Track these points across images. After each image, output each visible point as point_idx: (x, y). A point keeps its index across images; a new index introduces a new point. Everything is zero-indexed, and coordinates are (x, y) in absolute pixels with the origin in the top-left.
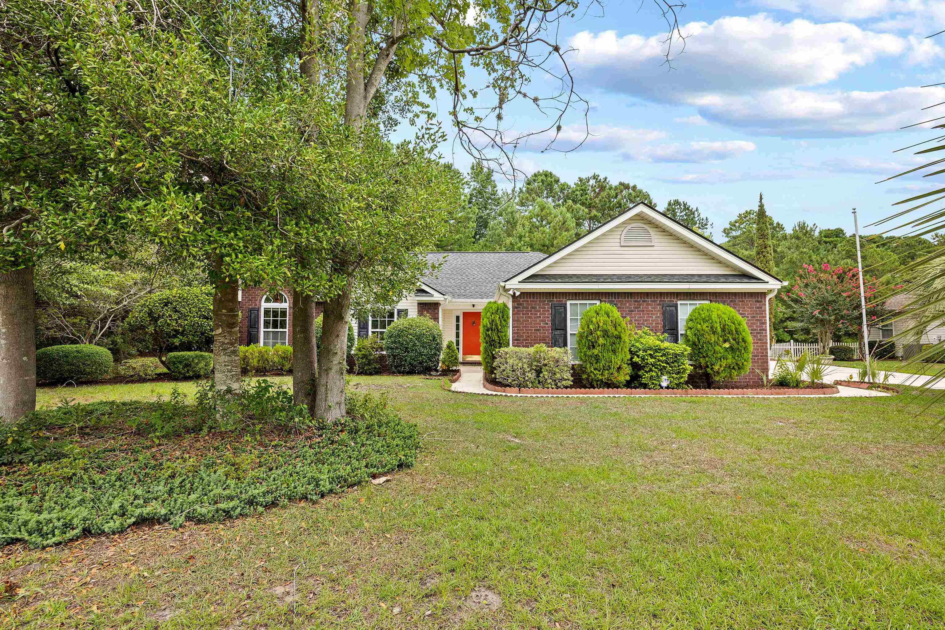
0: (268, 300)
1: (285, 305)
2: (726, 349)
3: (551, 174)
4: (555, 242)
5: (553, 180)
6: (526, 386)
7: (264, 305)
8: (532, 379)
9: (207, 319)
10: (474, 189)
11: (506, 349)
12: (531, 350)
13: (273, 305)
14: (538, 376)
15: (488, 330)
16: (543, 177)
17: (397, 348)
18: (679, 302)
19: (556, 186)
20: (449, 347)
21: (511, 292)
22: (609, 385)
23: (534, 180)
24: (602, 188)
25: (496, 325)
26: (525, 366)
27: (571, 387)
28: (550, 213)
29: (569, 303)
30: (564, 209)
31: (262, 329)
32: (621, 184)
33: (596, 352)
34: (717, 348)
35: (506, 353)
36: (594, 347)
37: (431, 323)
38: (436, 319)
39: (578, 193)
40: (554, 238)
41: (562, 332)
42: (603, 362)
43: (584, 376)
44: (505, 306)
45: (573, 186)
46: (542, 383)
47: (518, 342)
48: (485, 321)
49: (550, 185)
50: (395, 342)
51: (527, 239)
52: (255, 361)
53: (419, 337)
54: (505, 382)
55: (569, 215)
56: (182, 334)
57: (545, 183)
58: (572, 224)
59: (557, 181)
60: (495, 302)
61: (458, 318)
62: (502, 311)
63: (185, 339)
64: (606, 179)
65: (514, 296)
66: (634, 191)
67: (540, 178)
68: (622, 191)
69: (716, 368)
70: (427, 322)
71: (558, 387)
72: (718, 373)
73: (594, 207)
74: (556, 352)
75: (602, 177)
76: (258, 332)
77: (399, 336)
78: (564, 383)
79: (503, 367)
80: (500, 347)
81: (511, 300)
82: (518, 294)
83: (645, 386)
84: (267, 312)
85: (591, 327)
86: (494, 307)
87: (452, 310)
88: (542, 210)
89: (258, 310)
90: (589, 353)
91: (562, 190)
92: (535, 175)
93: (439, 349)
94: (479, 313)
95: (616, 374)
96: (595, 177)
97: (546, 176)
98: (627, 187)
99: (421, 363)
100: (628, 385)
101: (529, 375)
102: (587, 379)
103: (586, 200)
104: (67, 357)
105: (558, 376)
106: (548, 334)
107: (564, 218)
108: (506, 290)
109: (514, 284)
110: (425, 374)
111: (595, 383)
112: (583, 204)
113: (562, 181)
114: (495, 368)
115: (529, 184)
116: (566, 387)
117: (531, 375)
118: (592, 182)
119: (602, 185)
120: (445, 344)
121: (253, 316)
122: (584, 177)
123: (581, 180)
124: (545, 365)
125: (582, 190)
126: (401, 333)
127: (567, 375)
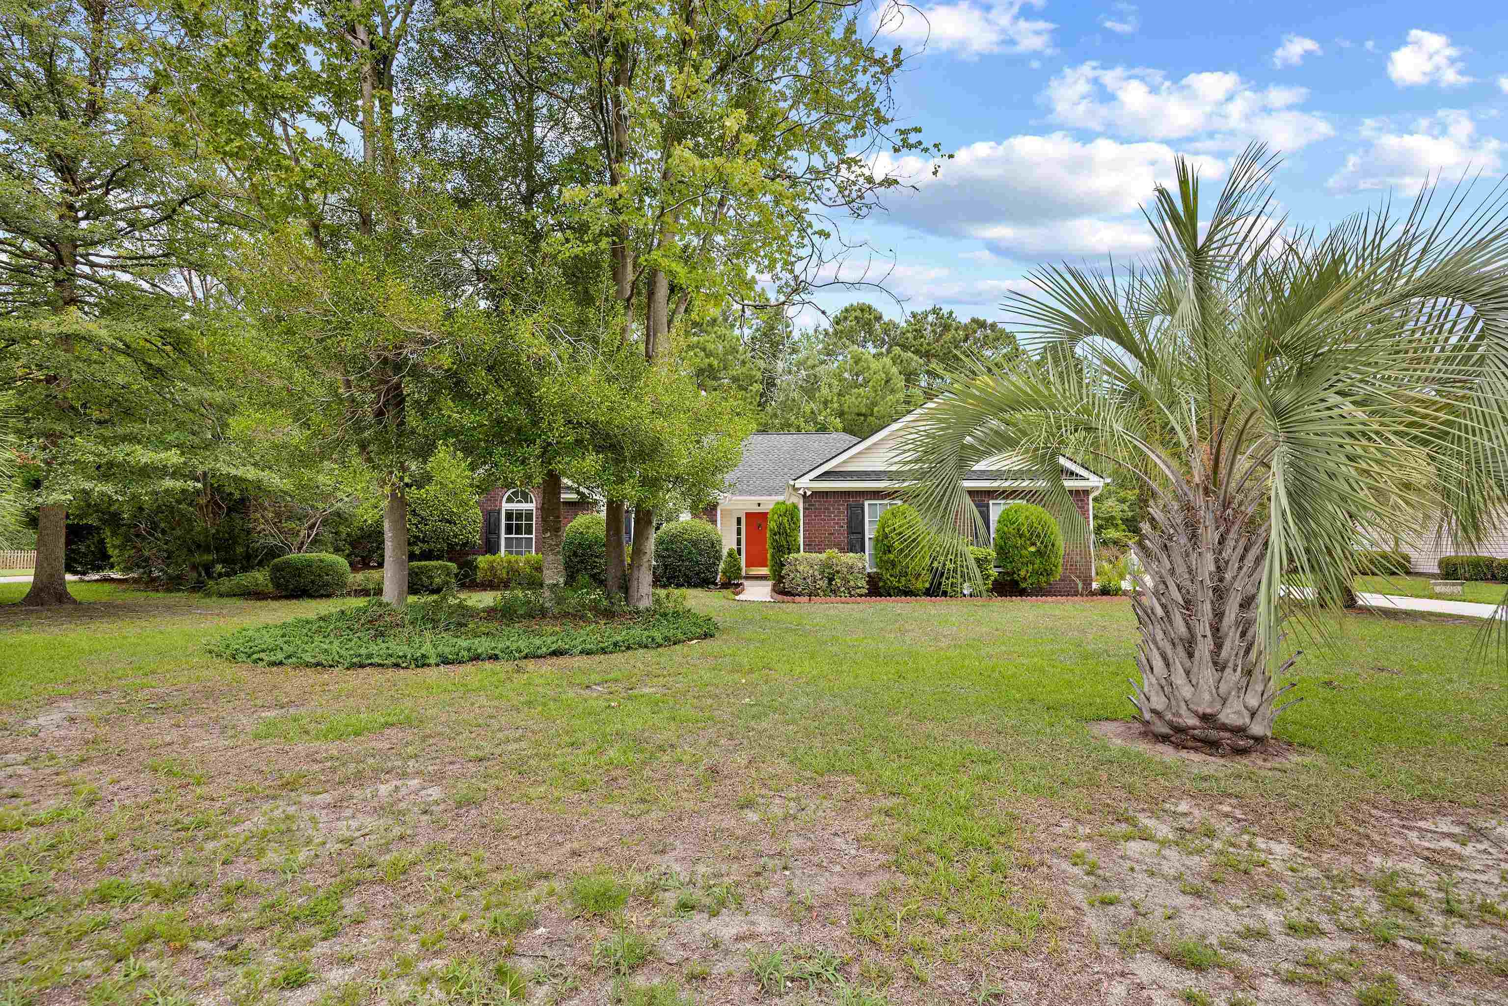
0: (509, 500)
1: (531, 506)
2: (1033, 553)
3: (870, 308)
4: (876, 409)
5: (872, 317)
6: (818, 595)
7: (506, 506)
8: (824, 588)
9: (450, 523)
10: (758, 330)
11: (796, 555)
12: (823, 556)
13: (514, 506)
14: (830, 583)
15: (775, 534)
16: (858, 313)
17: (669, 556)
18: (991, 502)
19: (877, 326)
20: (730, 555)
21: (801, 492)
22: (908, 593)
23: (846, 318)
24: (946, 328)
25: (785, 528)
26: (816, 573)
27: (866, 595)
28: (869, 368)
29: (866, 503)
30: (887, 360)
31: (503, 536)
32: (974, 320)
33: (892, 556)
34: (1024, 552)
35: (796, 560)
36: (890, 552)
37: (709, 527)
38: (714, 522)
39: (909, 335)
40: (874, 404)
41: (859, 536)
42: (899, 568)
43: (881, 584)
44: (795, 507)
45: (903, 325)
46: (835, 592)
47: (810, 547)
48: (772, 525)
49: (869, 323)
50: (667, 550)
51: (836, 405)
52: (504, 572)
53: (695, 543)
54: (795, 591)
55: (894, 370)
56: (423, 541)
57: (862, 322)
58: (899, 382)
59: (879, 318)
60: (784, 503)
61: (739, 521)
62: (791, 513)
63: (425, 547)
64: (951, 313)
65: (804, 496)
66: (993, 331)
67: (854, 314)
68: (975, 332)
69: (1023, 573)
70: (702, 525)
71: (851, 596)
72: (1025, 579)
73: (934, 356)
74: (850, 558)
75: (945, 311)
76: (499, 537)
77: (672, 542)
78: (858, 591)
79: (792, 575)
80: (789, 553)
81: (801, 501)
82: (809, 493)
83: (945, 594)
84: (509, 516)
85: (887, 530)
86: (783, 508)
87: (731, 510)
88: (856, 363)
89: (499, 512)
90: (885, 558)
91: (886, 332)
92: (847, 310)
93: (719, 558)
94: (766, 514)
95: (914, 581)
96: (935, 311)
97: (862, 310)
98: (982, 325)
99: (697, 574)
100: (928, 593)
101: (820, 582)
102: (883, 586)
103: (921, 345)
104: (311, 566)
105: (852, 583)
106: (844, 539)
107: (887, 374)
108: (796, 490)
109: (805, 483)
110: (702, 587)
111: (892, 592)
112: (916, 352)
113: (886, 318)
114: (783, 577)
115: (837, 324)
116: (861, 596)
117: (823, 584)
118: (931, 318)
119: (945, 324)
120: (725, 552)
121: (492, 520)
122: (919, 310)
123: (914, 315)
124: (838, 572)
125: (916, 330)
126: (674, 538)
127: (862, 583)
